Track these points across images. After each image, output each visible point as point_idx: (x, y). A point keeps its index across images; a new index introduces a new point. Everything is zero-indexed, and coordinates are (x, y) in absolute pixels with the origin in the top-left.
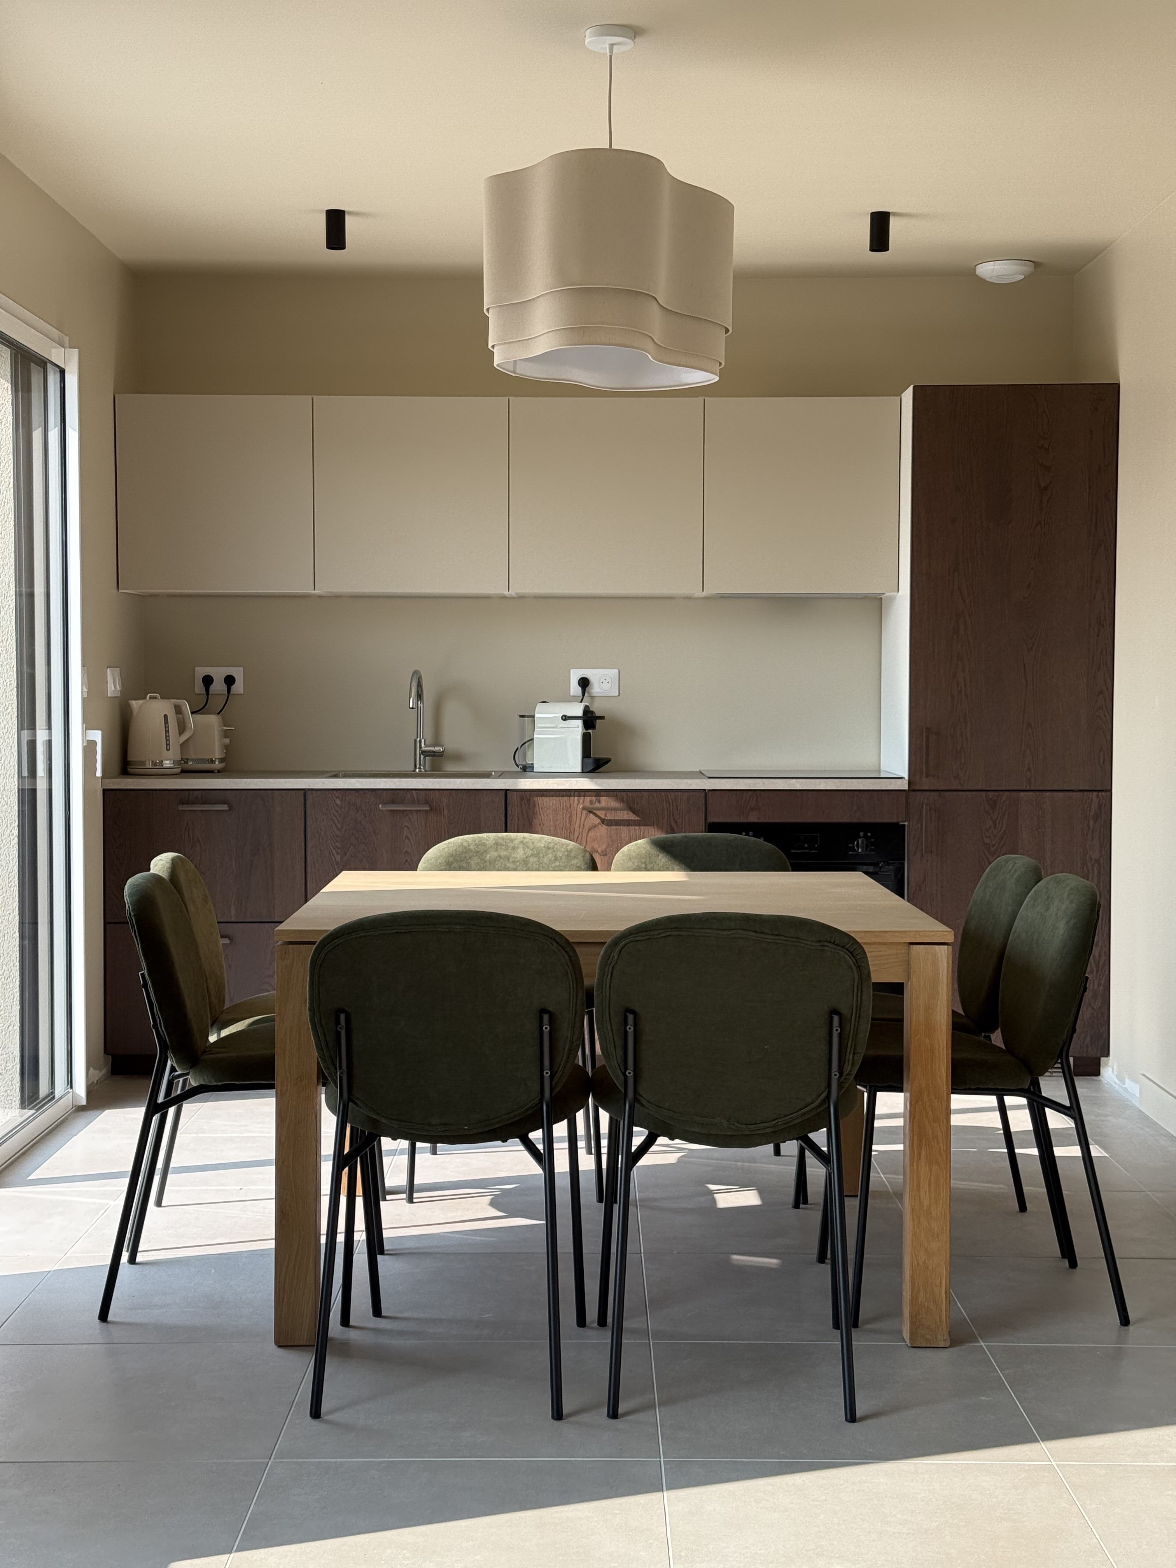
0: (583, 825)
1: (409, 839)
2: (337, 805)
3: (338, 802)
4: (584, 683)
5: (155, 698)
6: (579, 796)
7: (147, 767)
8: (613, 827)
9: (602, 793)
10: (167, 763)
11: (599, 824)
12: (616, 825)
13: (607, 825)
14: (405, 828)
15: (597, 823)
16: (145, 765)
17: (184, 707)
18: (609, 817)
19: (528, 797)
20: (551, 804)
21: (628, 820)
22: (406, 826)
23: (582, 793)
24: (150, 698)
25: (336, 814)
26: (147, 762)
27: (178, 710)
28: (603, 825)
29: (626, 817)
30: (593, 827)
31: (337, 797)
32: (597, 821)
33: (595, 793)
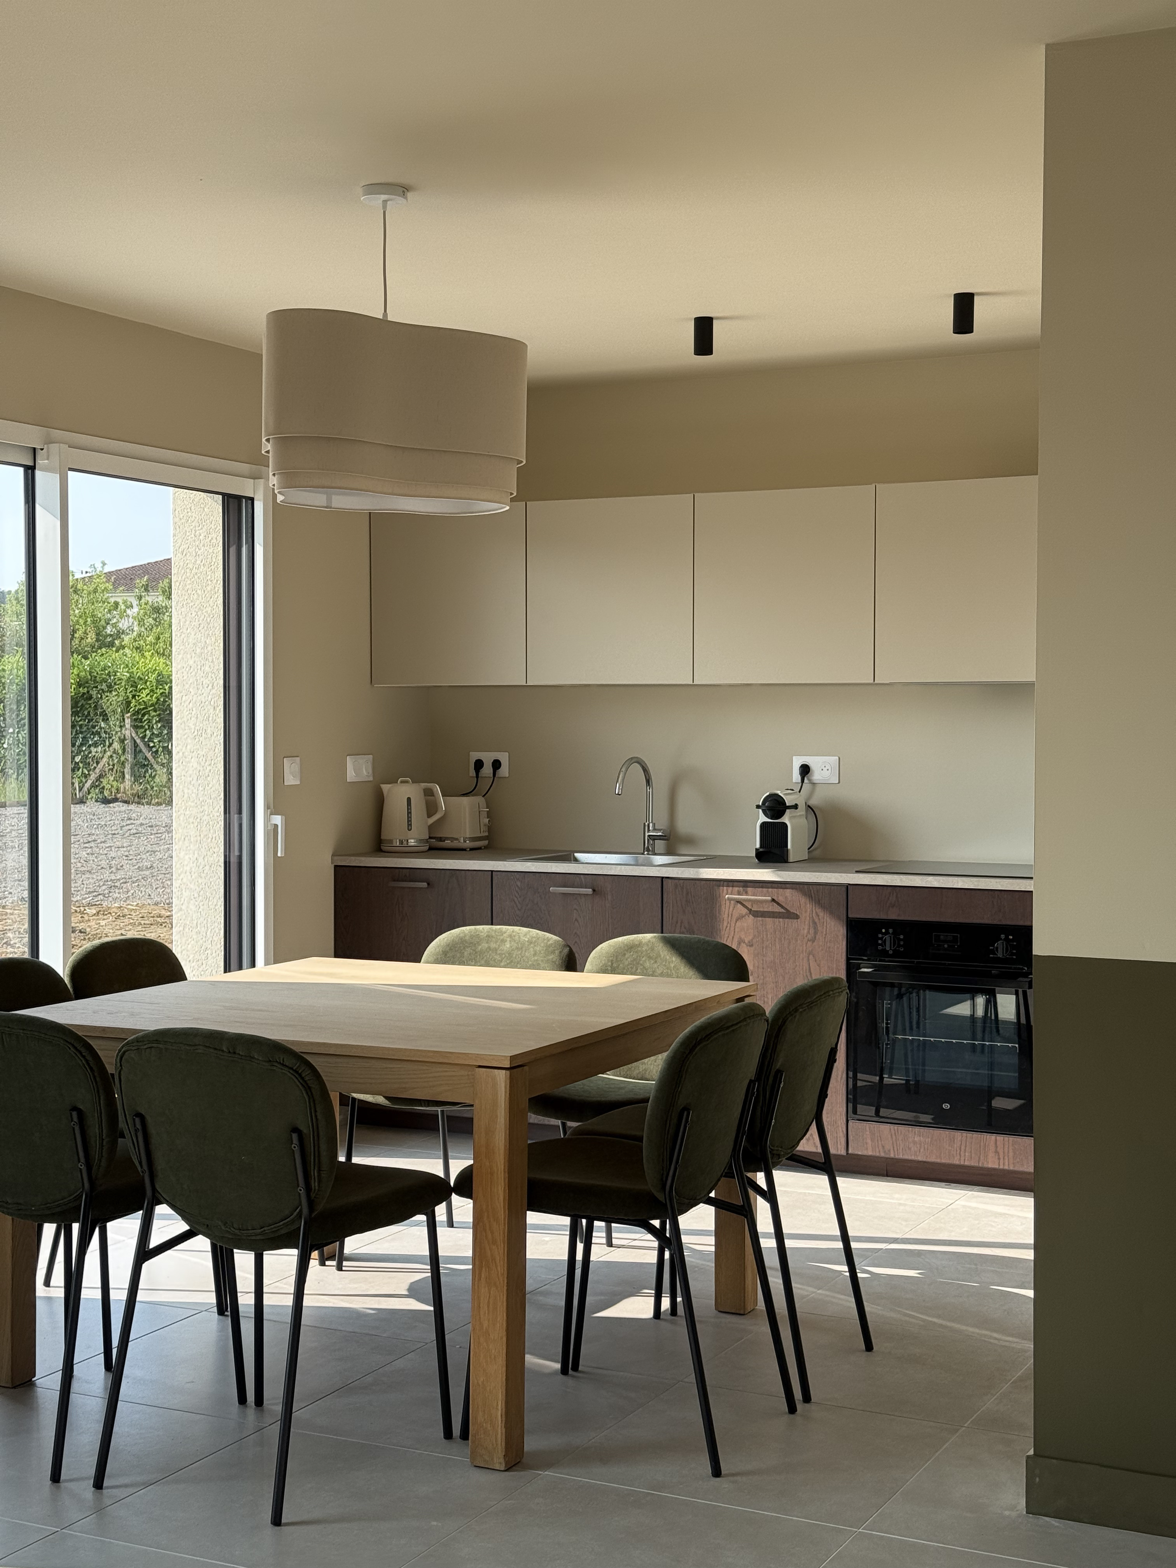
0: (732, 915)
1: (578, 922)
2: (517, 886)
3: (519, 884)
4: (805, 770)
5: (407, 782)
6: (728, 886)
7: (395, 845)
8: (758, 919)
9: (749, 884)
10: (412, 842)
11: (746, 914)
12: (762, 916)
13: (754, 916)
14: (575, 911)
15: (744, 914)
16: (392, 844)
17: (435, 789)
18: (755, 909)
19: (682, 885)
20: (702, 893)
21: (773, 912)
22: (575, 909)
23: (731, 884)
24: (402, 782)
25: (517, 895)
26: (394, 841)
27: (429, 793)
28: (751, 916)
29: (770, 909)
30: (741, 917)
31: (518, 879)
32: (744, 911)
33: (742, 884)
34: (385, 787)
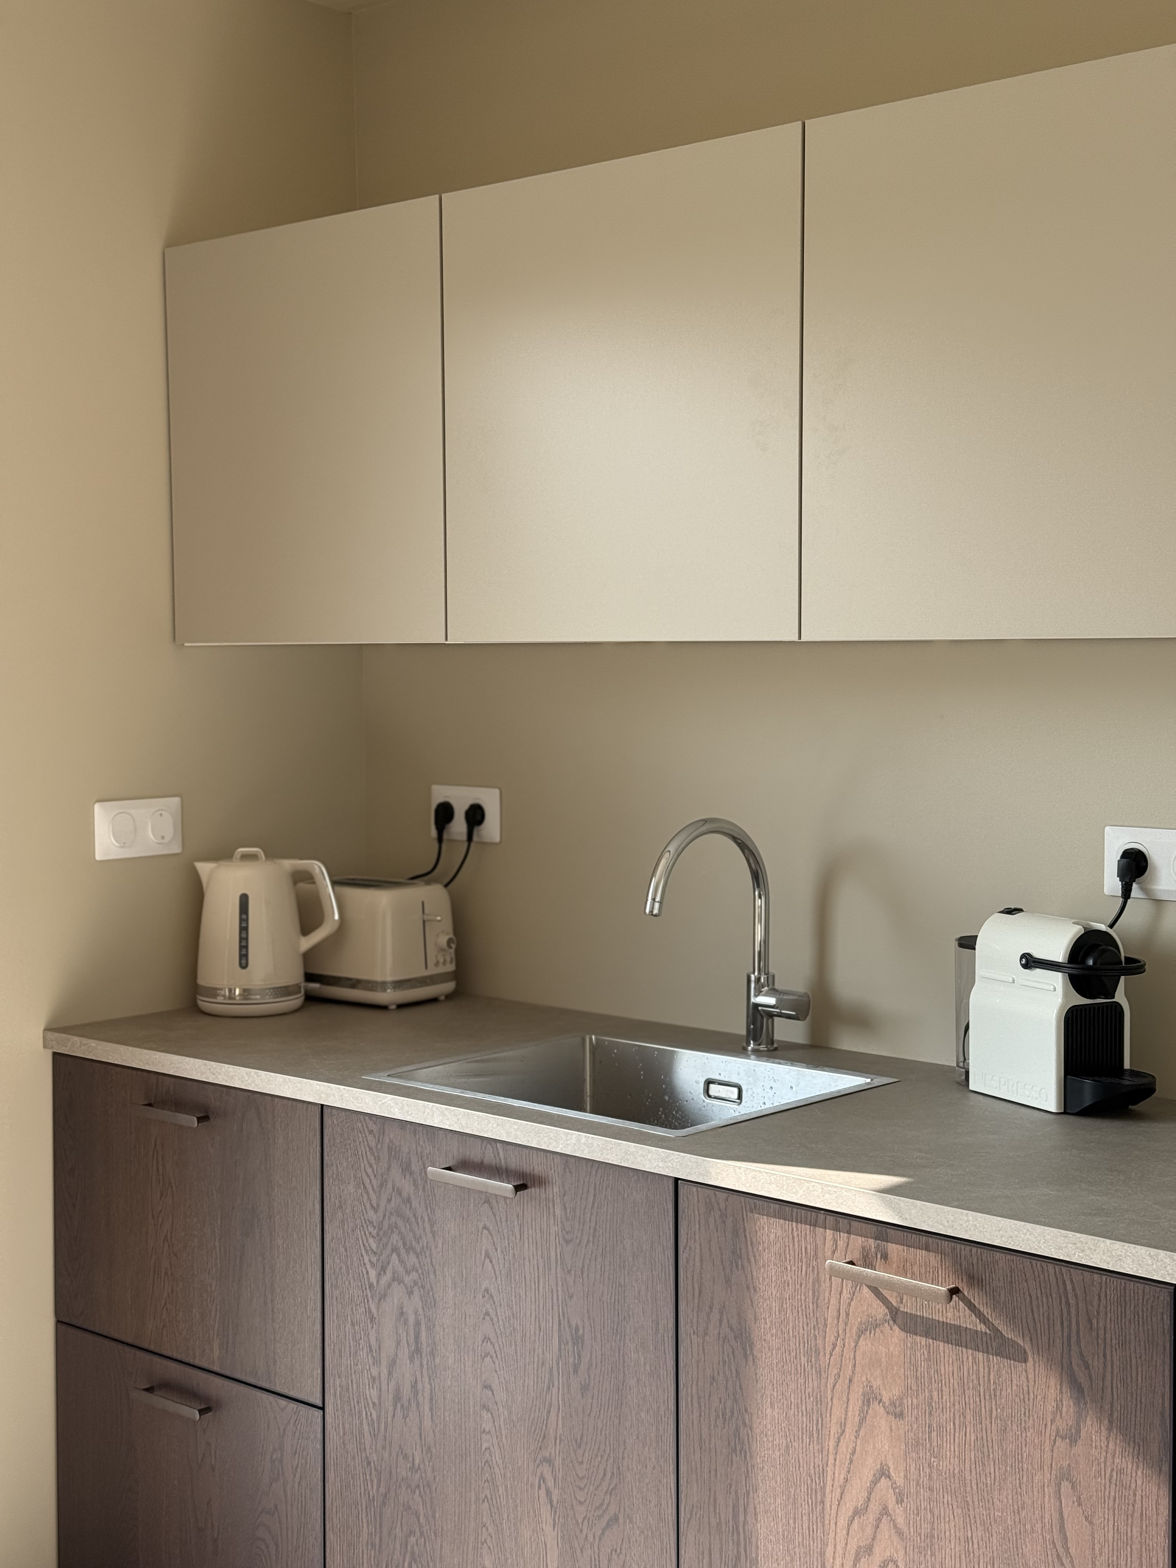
0: (848, 1315)
1: (491, 1261)
2: (371, 1149)
3: (373, 1143)
4: (1134, 865)
5: (253, 857)
6: (837, 1229)
7: (220, 999)
8: (918, 1339)
9: (892, 1232)
11: (887, 1325)
12: (927, 1334)
13: (904, 1328)
14: (484, 1232)
15: (880, 1317)
16: (218, 996)
17: (317, 874)
18: (908, 1307)
19: (722, 1206)
20: (772, 1236)
21: (958, 1329)
22: (485, 1227)
23: (843, 1222)
26: (222, 991)
28: (896, 1328)
29: (953, 1319)
30: (869, 1327)
31: (370, 1133)
32: (880, 1311)
33: (873, 1228)
34: (204, 868)
